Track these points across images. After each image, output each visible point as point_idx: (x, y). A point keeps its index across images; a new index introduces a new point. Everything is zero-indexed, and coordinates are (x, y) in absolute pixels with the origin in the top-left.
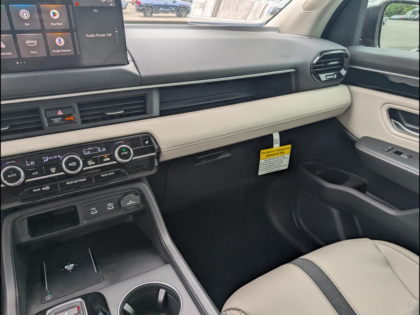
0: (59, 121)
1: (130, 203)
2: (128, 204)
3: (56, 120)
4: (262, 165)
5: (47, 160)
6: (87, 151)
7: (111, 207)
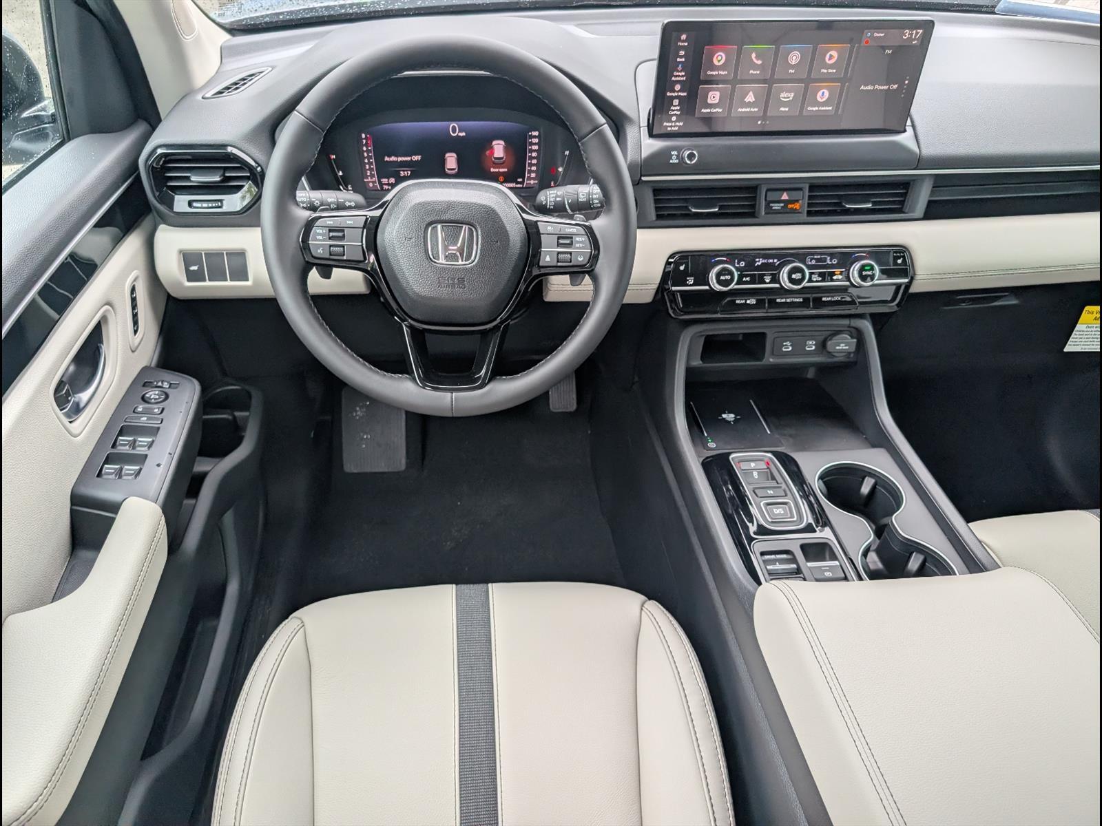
0: (780, 208)
1: (841, 348)
2: (838, 348)
3: (776, 207)
4: (1077, 333)
5: (760, 264)
6: (811, 259)
7: (811, 346)
